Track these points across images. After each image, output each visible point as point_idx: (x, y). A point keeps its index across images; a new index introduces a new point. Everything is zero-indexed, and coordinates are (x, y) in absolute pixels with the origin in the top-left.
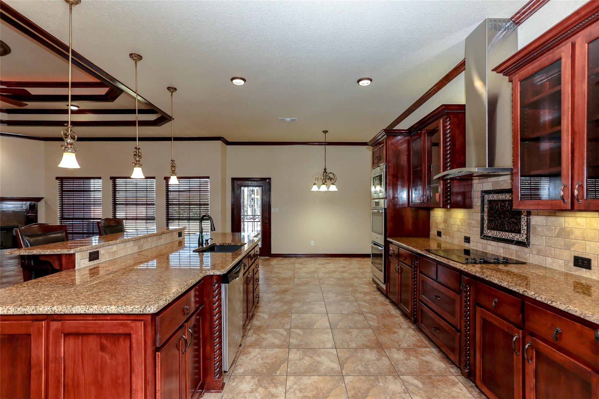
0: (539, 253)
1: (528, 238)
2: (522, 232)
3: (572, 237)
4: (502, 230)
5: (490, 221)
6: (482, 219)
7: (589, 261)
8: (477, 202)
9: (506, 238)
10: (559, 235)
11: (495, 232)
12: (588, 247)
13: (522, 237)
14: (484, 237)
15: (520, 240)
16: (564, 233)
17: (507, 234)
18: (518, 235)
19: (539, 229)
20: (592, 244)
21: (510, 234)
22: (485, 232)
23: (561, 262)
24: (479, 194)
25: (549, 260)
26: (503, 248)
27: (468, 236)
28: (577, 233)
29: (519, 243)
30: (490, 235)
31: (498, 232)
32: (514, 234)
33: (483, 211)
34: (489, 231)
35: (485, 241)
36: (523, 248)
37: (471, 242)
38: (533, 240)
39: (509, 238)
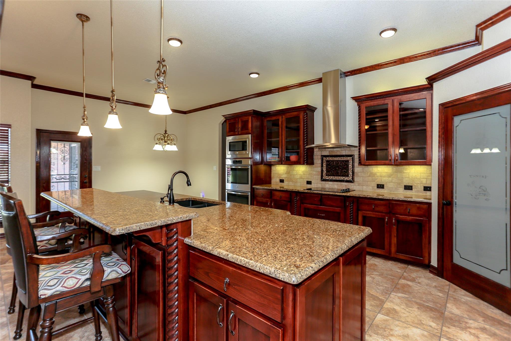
0: (359, 185)
1: (353, 179)
2: (350, 176)
3: (376, 176)
4: (337, 176)
5: (327, 171)
6: (322, 171)
7: (383, 185)
8: (317, 161)
9: (339, 179)
10: (369, 176)
11: (331, 177)
12: (383, 180)
13: (350, 178)
14: (323, 180)
15: (348, 180)
16: (372, 175)
17: (340, 177)
18: (347, 177)
19: (359, 174)
20: (385, 178)
21: (342, 177)
22: (323, 177)
23: (371, 187)
24: (320, 157)
25: (365, 187)
26: (337, 185)
27: (309, 180)
28: (378, 174)
29: (347, 181)
30: (328, 179)
31: (333, 177)
32: (344, 177)
33: (322, 166)
34: (327, 177)
35: (324, 182)
36: (350, 183)
37: (312, 184)
38: (356, 179)
39: (341, 179)
